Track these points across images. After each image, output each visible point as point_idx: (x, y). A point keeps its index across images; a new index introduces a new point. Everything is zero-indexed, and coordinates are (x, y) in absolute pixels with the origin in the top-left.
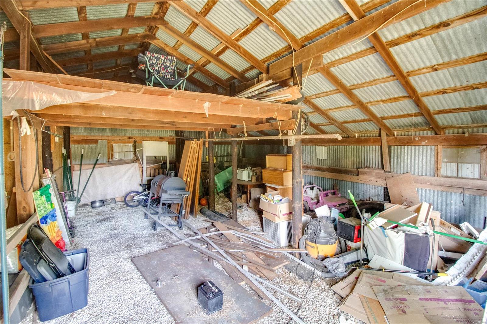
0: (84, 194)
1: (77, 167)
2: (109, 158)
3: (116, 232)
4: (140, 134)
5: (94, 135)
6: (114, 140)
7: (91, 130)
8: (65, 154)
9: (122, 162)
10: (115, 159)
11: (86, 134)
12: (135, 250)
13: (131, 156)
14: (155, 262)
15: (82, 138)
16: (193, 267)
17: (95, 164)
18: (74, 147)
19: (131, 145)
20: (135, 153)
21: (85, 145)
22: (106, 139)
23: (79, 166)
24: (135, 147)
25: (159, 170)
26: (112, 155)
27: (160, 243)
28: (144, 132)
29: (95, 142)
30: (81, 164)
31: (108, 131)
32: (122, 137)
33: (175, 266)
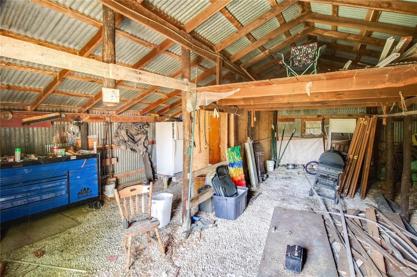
0: (283, 157)
1: (280, 138)
2: (302, 133)
3: (286, 188)
4: (329, 112)
5: (293, 115)
6: (306, 119)
7: (291, 111)
8: (274, 128)
9: (312, 136)
10: (307, 134)
11: (287, 114)
12: (285, 203)
13: (319, 132)
14: (286, 216)
15: (284, 118)
16: (311, 234)
17: (292, 137)
18: (280, 124)
19: (320, 122)
20: (323, 130)
21: (286, 123)
22: (300, 118)
23: (281, 137)
24: (323, 124)
25: (344, 147)
26: (305, 131)
27: (306, 206)
28: (332, 111)
29: (293, 120)
30: (283, 136)
31: (302, 112)
32: (313, 115)
33: (297, 226)
